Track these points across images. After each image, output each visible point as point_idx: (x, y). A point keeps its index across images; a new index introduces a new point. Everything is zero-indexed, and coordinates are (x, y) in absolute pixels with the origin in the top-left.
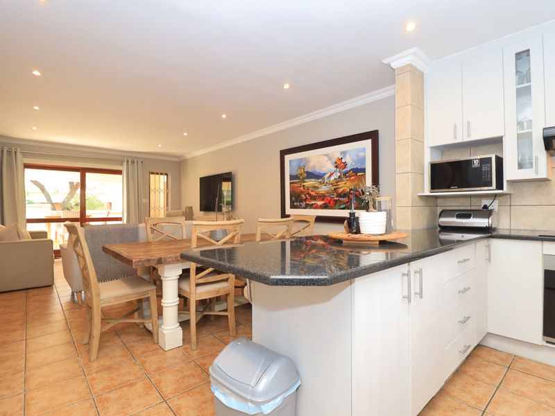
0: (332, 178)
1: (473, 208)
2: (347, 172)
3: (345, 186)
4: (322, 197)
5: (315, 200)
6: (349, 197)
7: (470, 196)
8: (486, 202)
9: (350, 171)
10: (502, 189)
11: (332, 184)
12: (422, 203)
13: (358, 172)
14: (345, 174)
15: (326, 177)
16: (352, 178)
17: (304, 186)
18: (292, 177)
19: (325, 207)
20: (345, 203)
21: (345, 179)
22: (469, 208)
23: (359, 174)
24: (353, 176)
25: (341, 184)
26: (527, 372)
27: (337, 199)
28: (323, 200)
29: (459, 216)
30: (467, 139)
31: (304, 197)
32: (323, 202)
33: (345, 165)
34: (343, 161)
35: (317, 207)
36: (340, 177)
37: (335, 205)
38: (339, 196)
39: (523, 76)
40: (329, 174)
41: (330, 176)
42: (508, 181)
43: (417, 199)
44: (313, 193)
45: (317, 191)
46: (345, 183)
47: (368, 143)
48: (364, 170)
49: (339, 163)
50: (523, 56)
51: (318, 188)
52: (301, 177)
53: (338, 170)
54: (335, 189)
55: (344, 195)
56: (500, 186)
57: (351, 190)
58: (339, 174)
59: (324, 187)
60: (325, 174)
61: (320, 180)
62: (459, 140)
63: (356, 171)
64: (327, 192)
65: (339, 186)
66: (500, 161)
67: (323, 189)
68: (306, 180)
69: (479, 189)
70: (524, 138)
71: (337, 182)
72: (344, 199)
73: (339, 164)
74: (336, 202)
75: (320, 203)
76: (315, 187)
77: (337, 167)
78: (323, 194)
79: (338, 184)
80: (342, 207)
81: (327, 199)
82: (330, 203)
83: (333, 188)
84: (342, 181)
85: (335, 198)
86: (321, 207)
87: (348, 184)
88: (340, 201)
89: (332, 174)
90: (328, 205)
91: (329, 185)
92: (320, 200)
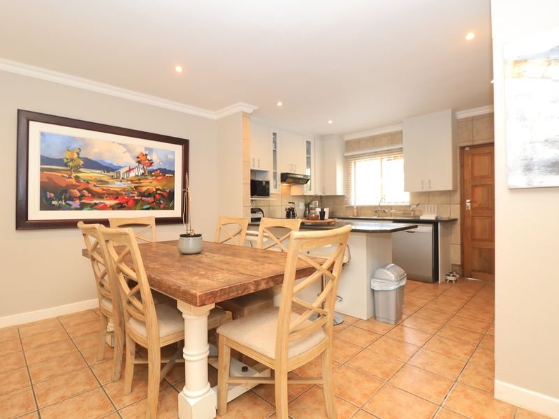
0: (132, 174)
2: (154, 171)
3: (150, 185)
4: (115, 195)
5: (102, 198)
6: (154, 197)
9: (157, 170)
11: (131, 181)
13: (166, 173)
14: (151, 172)
15: (122, 171)
16: (159, 178)
17: (77, 178)
18: (44, 160)
19: (120, 206)
20: (149, 204)
21: (150, 178)
23: (166, 175)
24: (161, 176)
25: (145, 183)
27: (140, 198)
28: (116, 198)
31: (78, 194)
32: (117, 202)
33: (151, 163)
34: (149, 157)
35: (105, 208)
36: (143, 174)
37: (136, 205)
38: (142, 195)
40: (127, 168)
41: (130, 170)
44: (98, 189)
45: (105, 186)
46: (151, 182)
47: (178, 149)
48: (173, 173)
49: (143, 158)
51: (107, 183)
52: (71, 164)
53: (141, 166)
54: (135, 187)
55: (149, 194)
57: (157, 189)
58: (142, 171)
59: (119, 183)
60: (121, 167)
61: (112, 174)
63: (164, 172)
64: (124, 190)
65: (141, 185)
67: (116, 185)
68: (81, 170)
71: (139, 180)
72: (149, 199)
73: (142, 160)
74: (136, 202)
75: (113, 202)
76: (101, 181)
77: (139, 162)
78: (117, 191)
79: (141, 181)
80: (145, 207)
81: (124, 198)
82: (127, 203)
83: (133, 185)
84: (147, 179)
85: (136, 198)
86: (113, 208)
87: (155, 183)
88: (143, 201)
89: (133, 169)
90: (125, 204)
91: (127, 181)
92: (110, 199)
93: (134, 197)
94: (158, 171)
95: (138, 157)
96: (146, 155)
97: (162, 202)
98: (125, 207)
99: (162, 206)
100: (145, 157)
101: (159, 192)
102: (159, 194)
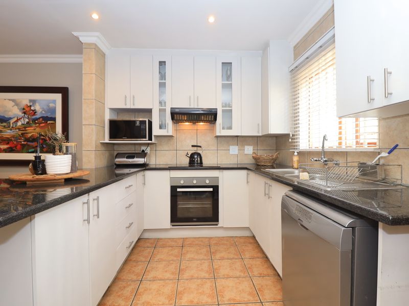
0: (19, 123)
1: (136, 152)
2: (37, 119)
3: (33, 131)
4: (7, 141)
7: (135, 144)
8: (143, 148)
9: (39, 118)
10: (152, 140)
11: (19, 129)
12: (103, 149)
13: (48, 120)
14: (34, 120)
15: (12, 121)
16: (41, 125)
19: (10, 150)
20: (33, 148)
21: (34, 125)
22: (134, 152)
23: (49, 122)
24: (43, 123)
25: (29, 129)
26: (163, 246)
27: (25, 143)
28: (8, 143)
29: (127, 158)
30: (132, 107)
32: (8, 146)
33: (35, 112)
34: (32, 108)
36: (28, 123)
37: (23, 149)
38: (27, 140)
39: (163, 76)
40: (16, 119)
41: (17, 121)
42: (154, 136)
43: (100, 144)
46: (35, 129)
47: (58, 97)
48: (54, 119)
49: (27, 109)
50: (162, 64)
51: (1, 132)
53: (26, 116)
54: (22, 134)
55: (34, 140)
56: (150, 139)
57: (40, 135)
58: (27, 120)
59: (9, 131)
60: (10, 118)
61: (4, 124)
62: (128, 107)
63: (46, 119)
64: (13, 136)
65: (27, 132)
66: (150, 123)
67: (8, 133)
69: (139, 139)
70: (162, 111)
71: (25, 128)
72: (33, 143)
73: (27, 111)
74: (23, 146)
75: (5, 147)
77: (25, 113)
78: (8, 138)
79: (27, 129)
80: (30, 151)
81: (13, 143)
82: (16, 147)
83: (20, 133)
84: (31, 127)
85: (23, 143)
86: (6, 151)
87: (38, 130)
88: (29, 145)
89: (20, 119)
90: (14, 148)
91: (16, 129)
92: (4, 144)
93: (21, 142)
94: (41, 119)
95: (24, 109)
96: (31, 106)
97: (44, 146)
98: (14, 150)
99: (45, 150)
100: (29, 108)
101: (42, 137)
102: (42, 139)
